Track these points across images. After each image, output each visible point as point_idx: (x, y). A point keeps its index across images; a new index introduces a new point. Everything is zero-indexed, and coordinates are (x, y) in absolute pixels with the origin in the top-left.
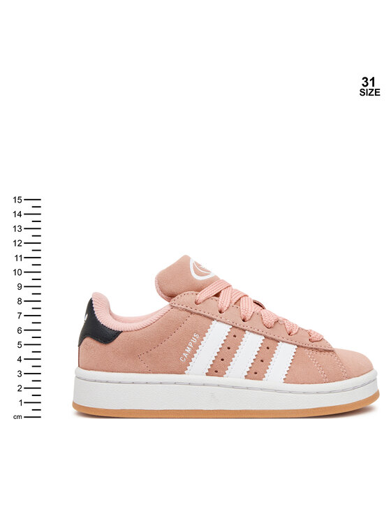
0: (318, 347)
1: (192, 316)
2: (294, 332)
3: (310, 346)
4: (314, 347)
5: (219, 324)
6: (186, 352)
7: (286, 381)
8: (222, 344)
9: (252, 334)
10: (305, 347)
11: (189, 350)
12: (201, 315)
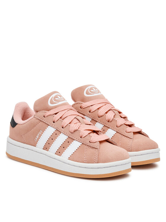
0: (92, 146)
1: (41, 122)
2: (83, 136)
3: (88, 145)
4: (90, 145)
5: (51, 127)
6: (37, 138)
7: (69, 159)
8: (50, 137)
9: (63, 135)
10: (86, 145)
11: (37, 137)
12: (44, 122)
